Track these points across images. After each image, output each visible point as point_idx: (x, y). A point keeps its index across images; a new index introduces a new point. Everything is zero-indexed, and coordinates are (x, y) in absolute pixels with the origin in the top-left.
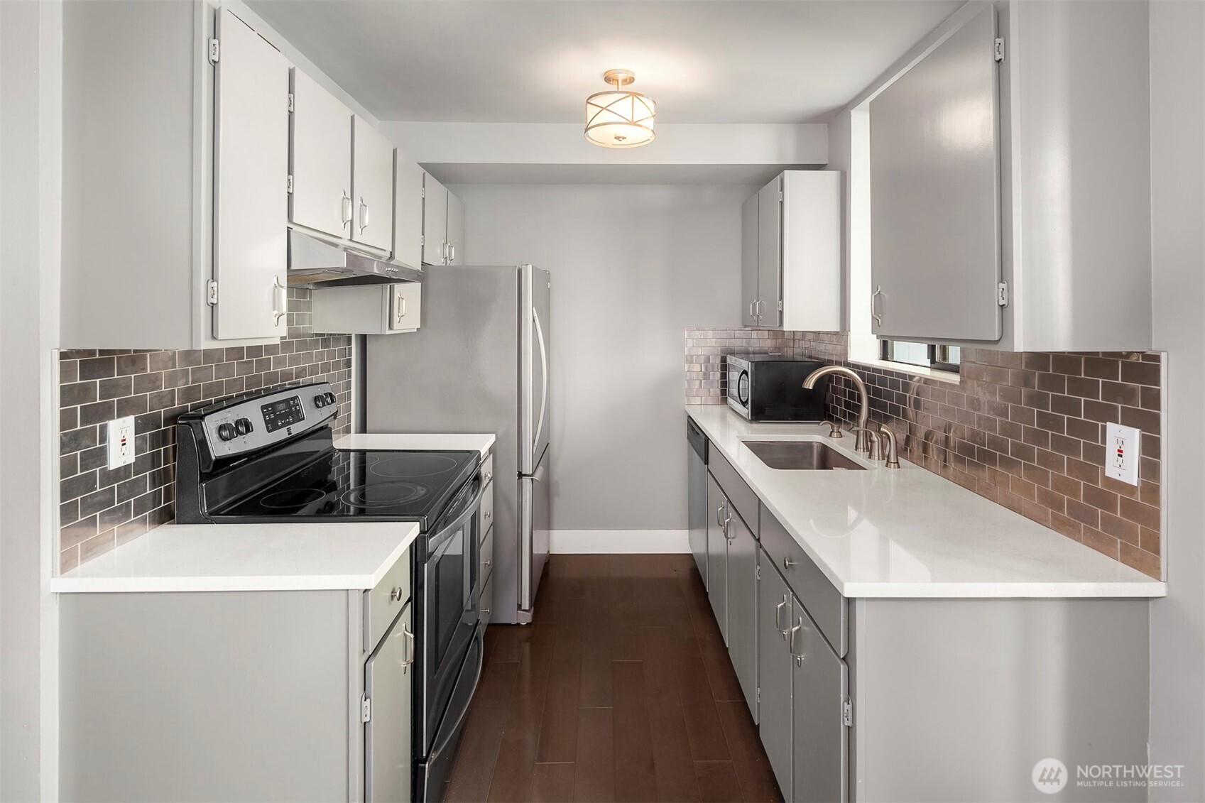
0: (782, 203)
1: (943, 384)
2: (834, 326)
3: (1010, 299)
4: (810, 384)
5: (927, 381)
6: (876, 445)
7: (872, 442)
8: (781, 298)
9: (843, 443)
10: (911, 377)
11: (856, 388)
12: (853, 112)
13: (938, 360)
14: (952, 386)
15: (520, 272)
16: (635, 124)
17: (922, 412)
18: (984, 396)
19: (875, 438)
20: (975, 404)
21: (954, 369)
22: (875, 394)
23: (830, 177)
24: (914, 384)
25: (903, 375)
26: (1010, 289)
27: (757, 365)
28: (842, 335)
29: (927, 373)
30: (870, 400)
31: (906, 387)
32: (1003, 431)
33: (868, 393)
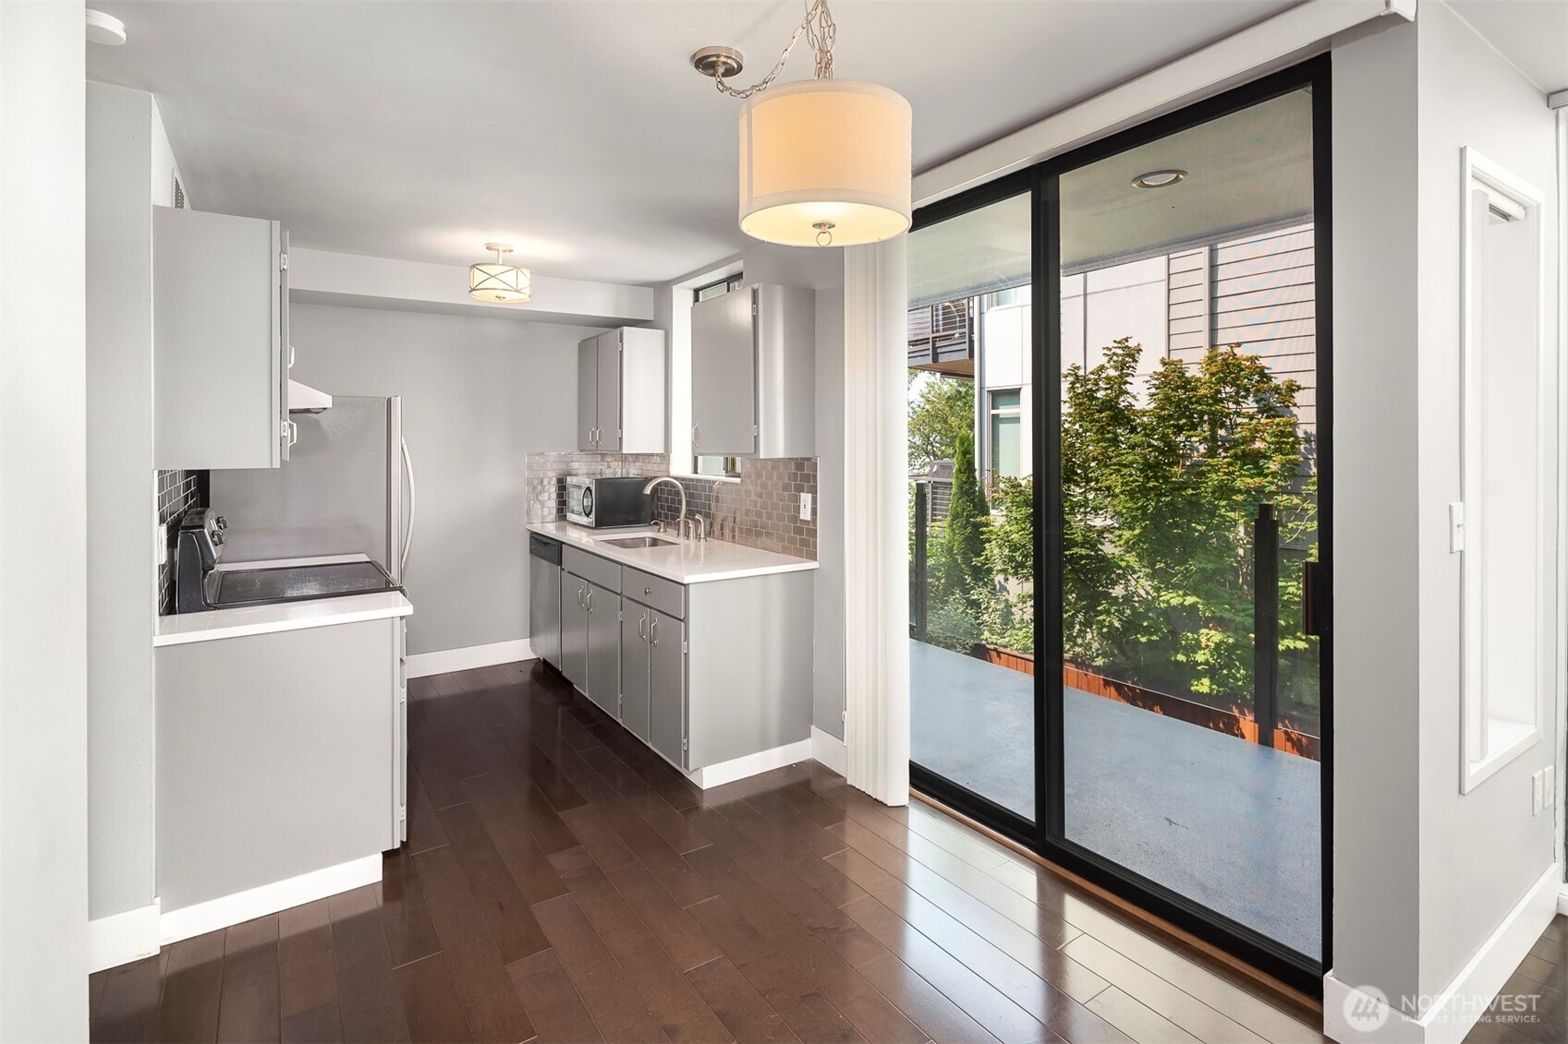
0: (621, 352)
1: (732, 484)
2: (661, 451)
3: (758, 433)
4: (648, 491)
5: (725, 483)
6: (692, 530)
7: (689, 528)
8: (621, 428)
9: (668, 535)
10: (714, 482)
11: (678, 493)
12: (674, 287)
13: (730, 467)
14: (737, 484)
15: (389, 401)
16: (517, 291)
17: (720, 504)
18: (751, 487)
19: (691, 525)
20: (748, 493)
21: (738, 476)
22: (690, 496)
23: (657, 335)
24: (715, 486)
25: (708, 481)
26: (758, 428)
27: (600, 483)
28: (665, 457)
29: (724, 479)
30: (687, 502)
31: (711, 489)
32: (761, 508)
33: (686, 495)
